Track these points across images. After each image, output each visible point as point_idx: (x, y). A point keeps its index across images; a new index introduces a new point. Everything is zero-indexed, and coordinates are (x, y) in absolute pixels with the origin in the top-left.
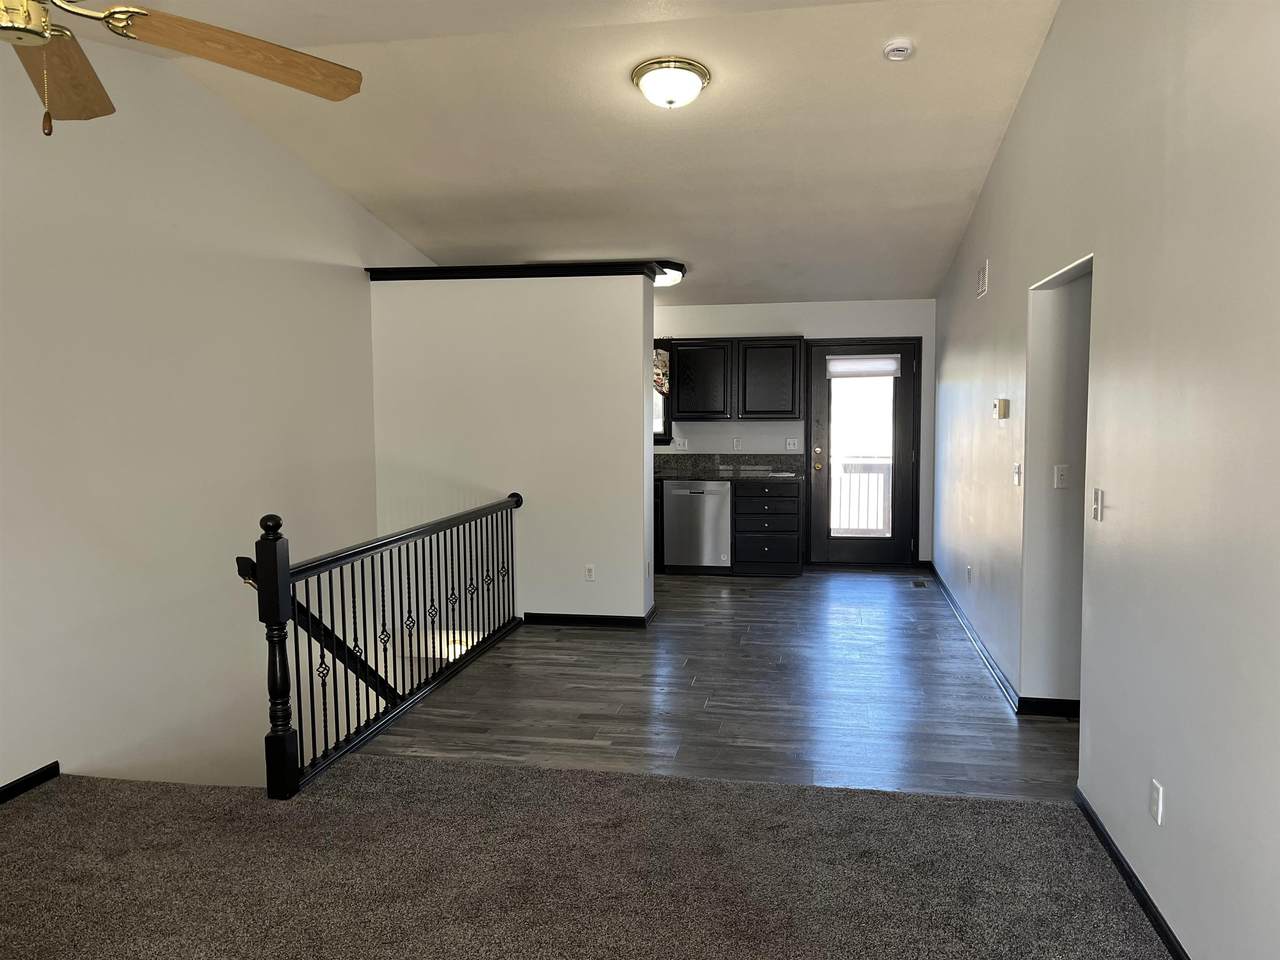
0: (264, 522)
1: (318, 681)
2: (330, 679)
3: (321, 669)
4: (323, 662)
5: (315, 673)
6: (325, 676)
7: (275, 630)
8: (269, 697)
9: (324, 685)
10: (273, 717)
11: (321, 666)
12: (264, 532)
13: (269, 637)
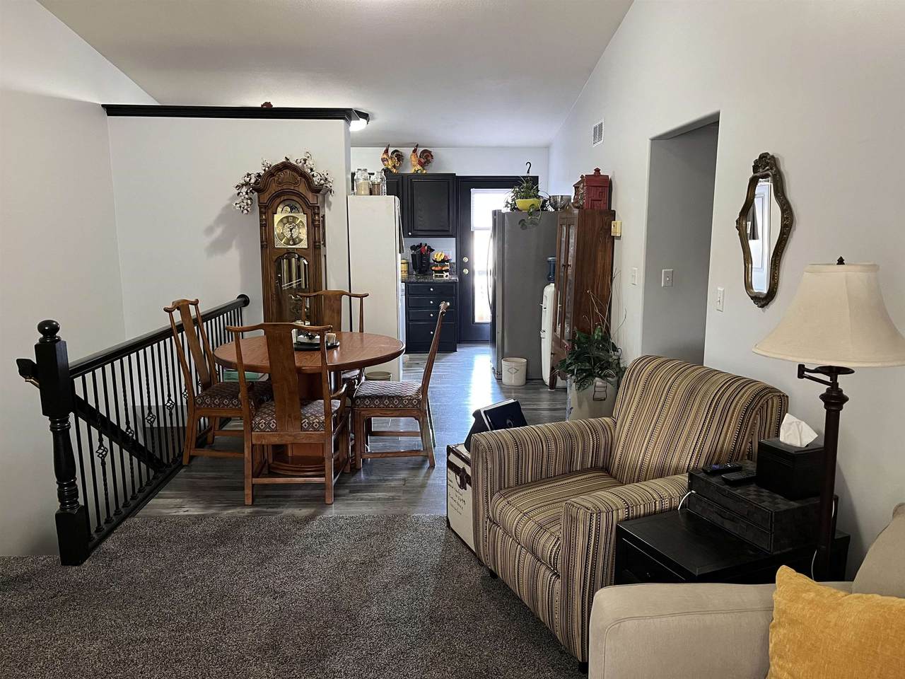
0: (41, 328)
1: (98, 461)
2: (108, 459)
3: (101, 451)
4: (101, 445)
5: (95, 455)
6: (104, 456)
7: (58, 422)
8: (56, 480)
9: (103, 464)
10: (61, 496)
11: (100, 448)
12: (42, 336)
13: (53, 429)
